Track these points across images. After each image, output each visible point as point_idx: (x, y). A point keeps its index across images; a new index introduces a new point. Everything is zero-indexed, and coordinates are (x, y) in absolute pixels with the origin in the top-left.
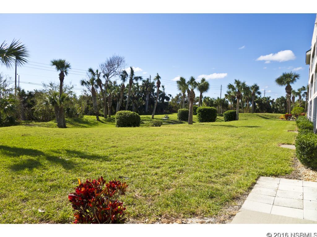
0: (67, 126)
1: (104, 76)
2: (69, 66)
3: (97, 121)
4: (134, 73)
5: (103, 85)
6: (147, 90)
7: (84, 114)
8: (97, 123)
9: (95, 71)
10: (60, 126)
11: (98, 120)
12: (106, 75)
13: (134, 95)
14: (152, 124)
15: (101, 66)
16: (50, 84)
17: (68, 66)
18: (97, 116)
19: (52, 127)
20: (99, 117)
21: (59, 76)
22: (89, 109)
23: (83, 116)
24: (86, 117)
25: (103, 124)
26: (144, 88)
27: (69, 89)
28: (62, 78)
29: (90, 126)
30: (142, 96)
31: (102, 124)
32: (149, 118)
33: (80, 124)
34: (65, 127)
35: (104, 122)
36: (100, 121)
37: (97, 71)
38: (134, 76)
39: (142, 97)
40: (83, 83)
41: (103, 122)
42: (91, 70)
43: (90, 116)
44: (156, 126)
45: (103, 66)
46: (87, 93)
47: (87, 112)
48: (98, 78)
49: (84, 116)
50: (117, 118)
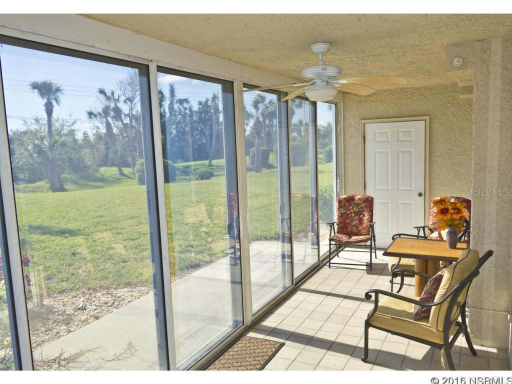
0: (65, 187)
1: (125, 101)
2: (61, 90)
3: (119, 176)
4: (176, 94)
5: (125, 115)
6: (206, 117)
7: (101, 166)
8: (120, 179)
9: (109, 94)
10: (54, 189)
11: (122, 174)
12: (128, 99)
13: (184, 129)
14: (197, 177)
15: (119, 84)
16: (35, 120)
17: (58, 90)
18: (118, 167)
19: (42, 192)
20: (123, 169)
21: (44, 108)
22: (109, 157)
23: (99, 169)
24: (103, 170)
25: (130, 180)
26: (200, 115)
27: (69, 126)
28: (49, 110)
29: (106, 185)
30: (200, 128)
31: (128, 180)
32: (205, 165)
33: (90, 183)
34: (62, 189)
35: (131, 176)
36: (124, 175)
37: (113, 94)
38: (176, 98)
39: (198, 130)
40: (91, 114)
41: (129, 178)
42: (102, 92)
43: (109, 168)
44: (202, 179)
45: (122, 83)
46: (100, 130)
47: (105, 162)
48: (116, 105)
49: (101, 168)
50: (138, 172)
